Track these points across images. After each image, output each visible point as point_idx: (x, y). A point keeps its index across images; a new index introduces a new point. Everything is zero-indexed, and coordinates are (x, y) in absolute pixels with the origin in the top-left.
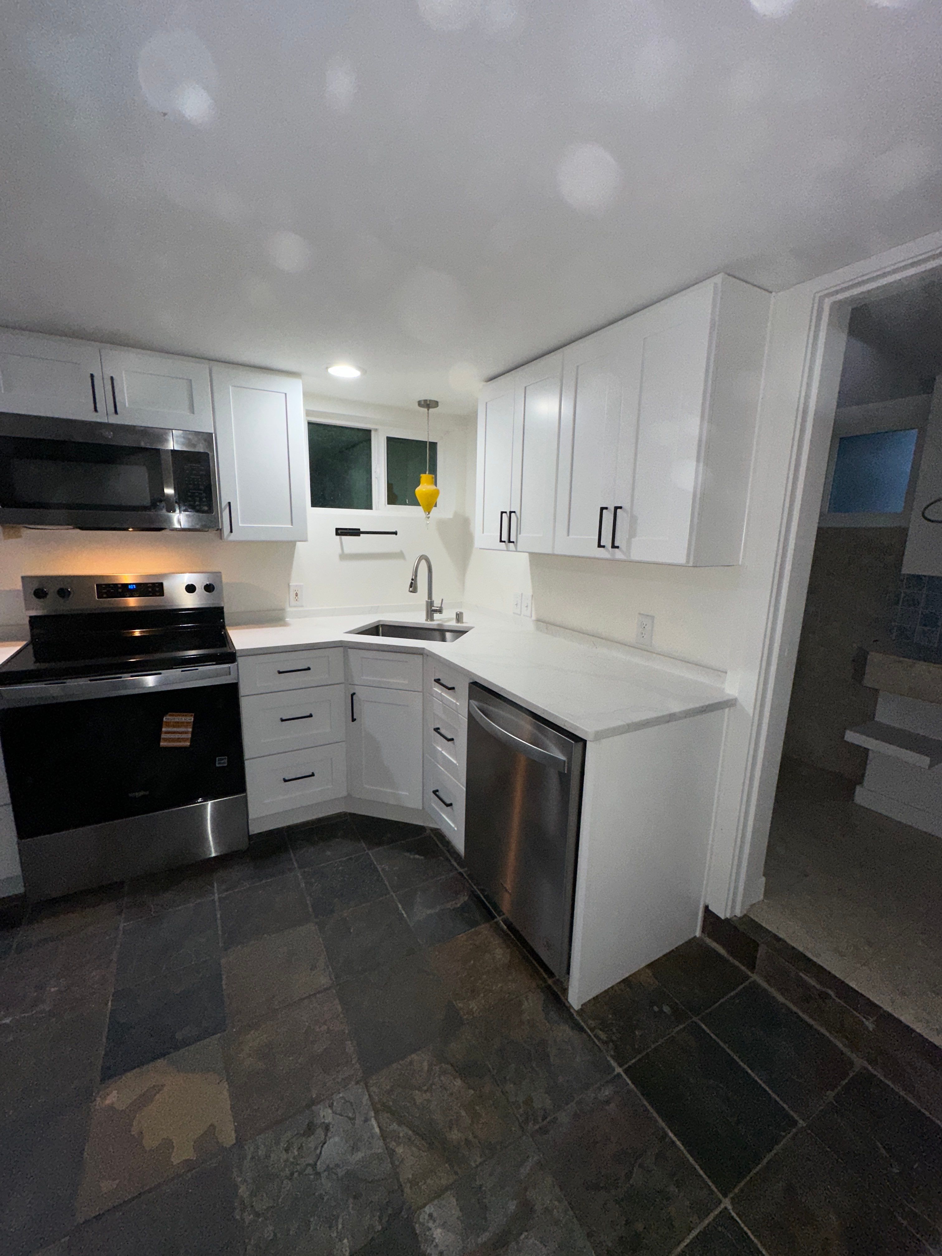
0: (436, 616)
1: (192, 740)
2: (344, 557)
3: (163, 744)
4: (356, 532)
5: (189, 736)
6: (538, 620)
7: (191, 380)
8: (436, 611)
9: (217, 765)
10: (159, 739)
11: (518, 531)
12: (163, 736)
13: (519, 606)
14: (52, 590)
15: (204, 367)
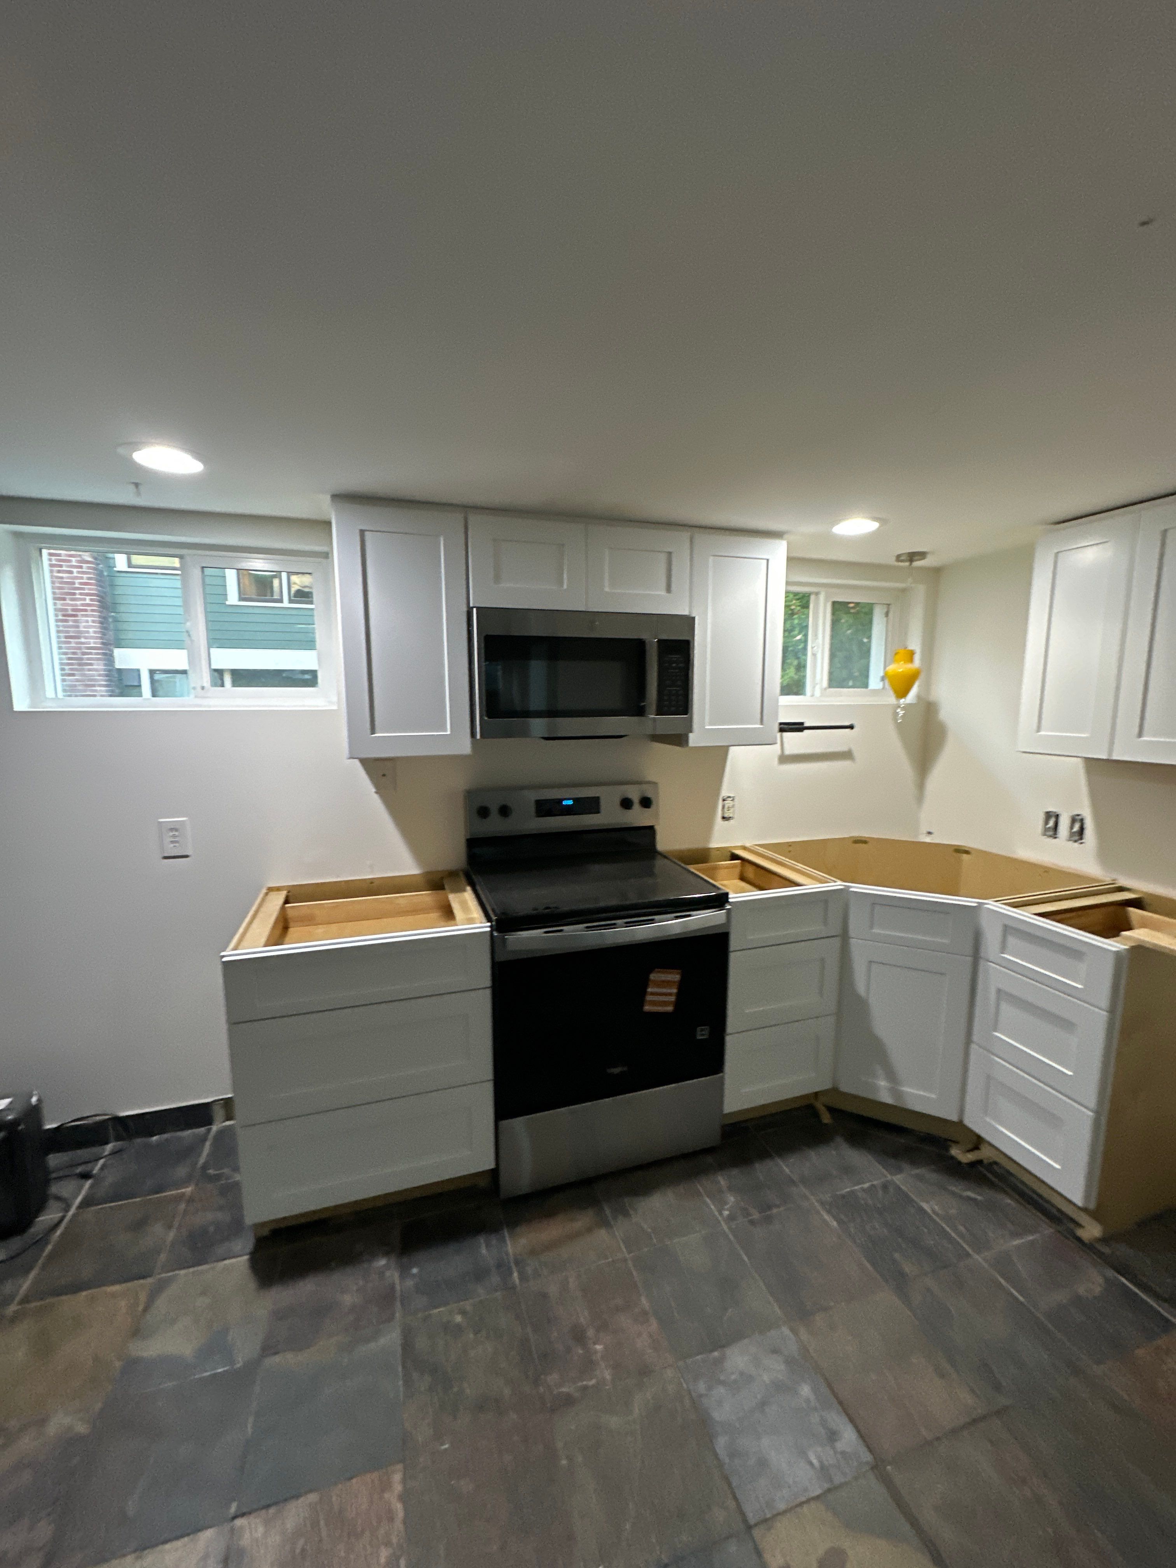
1: (678, 1004)
2: (785, 759)
3: (647, 1009)
4: (798, 727)
5: (673, 998)
7: (670, 553)
9: (699, 1037)
10: (643, 1003)
12: (648, 998)
14: (496, 807)
15: (685, 535)
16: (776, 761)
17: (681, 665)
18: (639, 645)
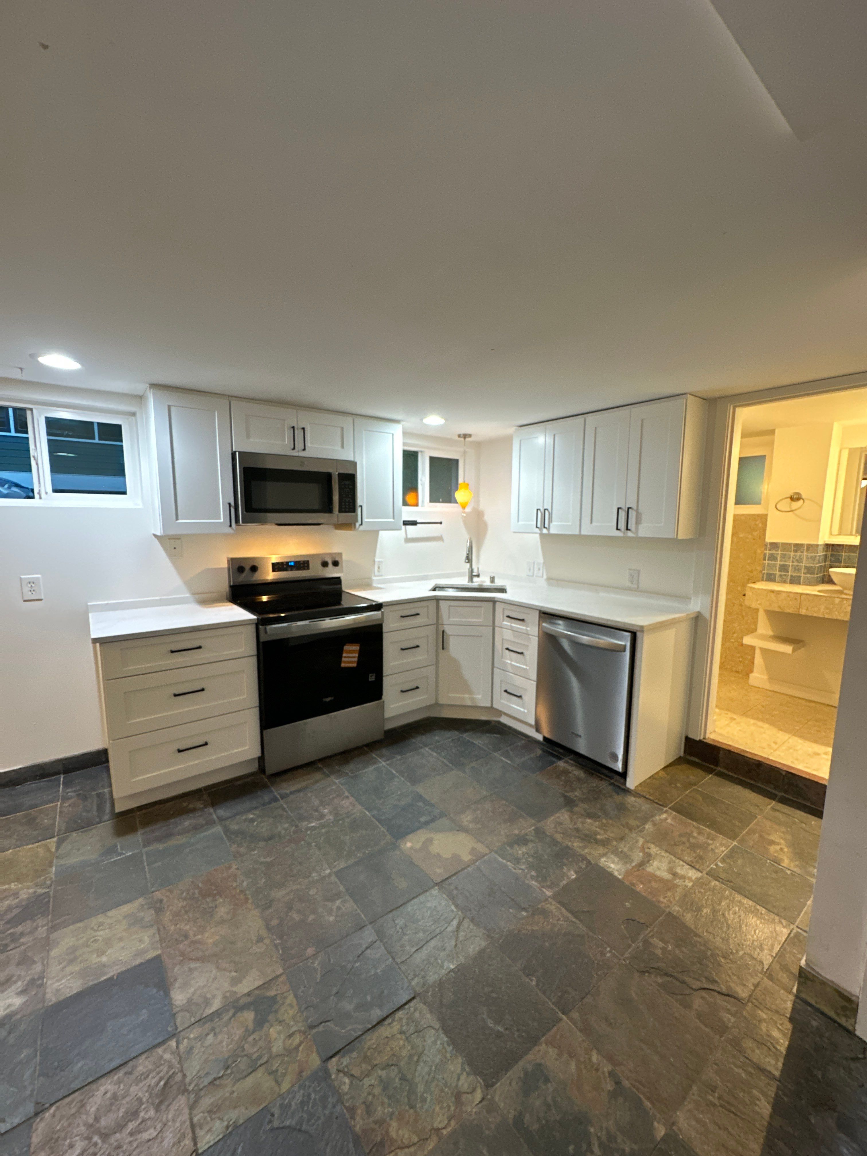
0: (475, 579)
1: (358, 663)
2: (408, 540)
3: (343, 665)
4: (414, 523)
5: (356, 659)
6: (549, 579)
7: (342, 428)
8: (475, 576)
9: (370, 680)
10: (340, 661)
11: (550, 521)
12: (343, 659)
13: (532, 570)
14: (247, 568)
15: (350, 419)
16: (403, 541)
17: (350, 487)
18: (328, 476)
